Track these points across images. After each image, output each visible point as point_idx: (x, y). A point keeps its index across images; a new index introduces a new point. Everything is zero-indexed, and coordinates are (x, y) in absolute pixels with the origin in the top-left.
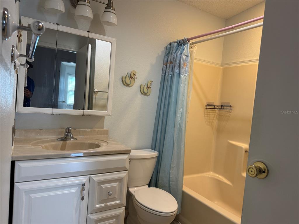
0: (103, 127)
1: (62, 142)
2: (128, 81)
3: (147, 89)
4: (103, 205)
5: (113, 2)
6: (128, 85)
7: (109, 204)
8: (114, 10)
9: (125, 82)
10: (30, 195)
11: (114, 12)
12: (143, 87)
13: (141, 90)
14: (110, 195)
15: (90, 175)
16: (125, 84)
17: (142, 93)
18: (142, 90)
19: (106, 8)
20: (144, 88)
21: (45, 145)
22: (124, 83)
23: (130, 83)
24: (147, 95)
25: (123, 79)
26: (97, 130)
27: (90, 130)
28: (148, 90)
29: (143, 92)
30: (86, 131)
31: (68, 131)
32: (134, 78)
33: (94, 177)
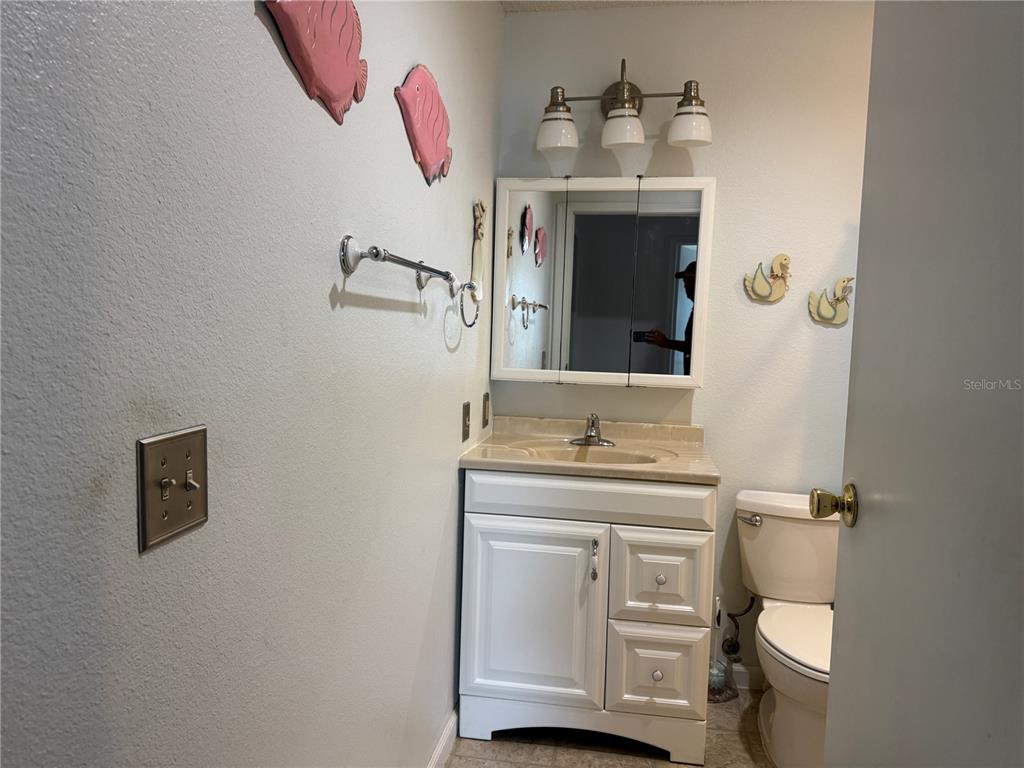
0: (690, 419)
1: (577, 448)
2: (762, 288)
3: (830, 308)
4: (646, 605)
5: (697, 84)
6: (763, 300)
7: (662, 606)
8: (702, 104)
9: (753, 291)
10: (491, 542)
11: (701, 109)
12: (817, 301)
13: (810, 312)
14: (660, 583)
15: (612, 523)
16: (753, 296)
17: (817, 318)
18: (814, 310)
19: (680, 105)
20: (819, 303)
21: (539, 449)
22: (751, 294)
23: (771, 293)
24: (835, 325)
25: (747, 283)
26: (670, 426)
27: (651, 425)
28: (835, 310)
29: (819, 314)
30: (641, 427)
31: (593, 423)
32: (783, 278)
33: (621, 530)
